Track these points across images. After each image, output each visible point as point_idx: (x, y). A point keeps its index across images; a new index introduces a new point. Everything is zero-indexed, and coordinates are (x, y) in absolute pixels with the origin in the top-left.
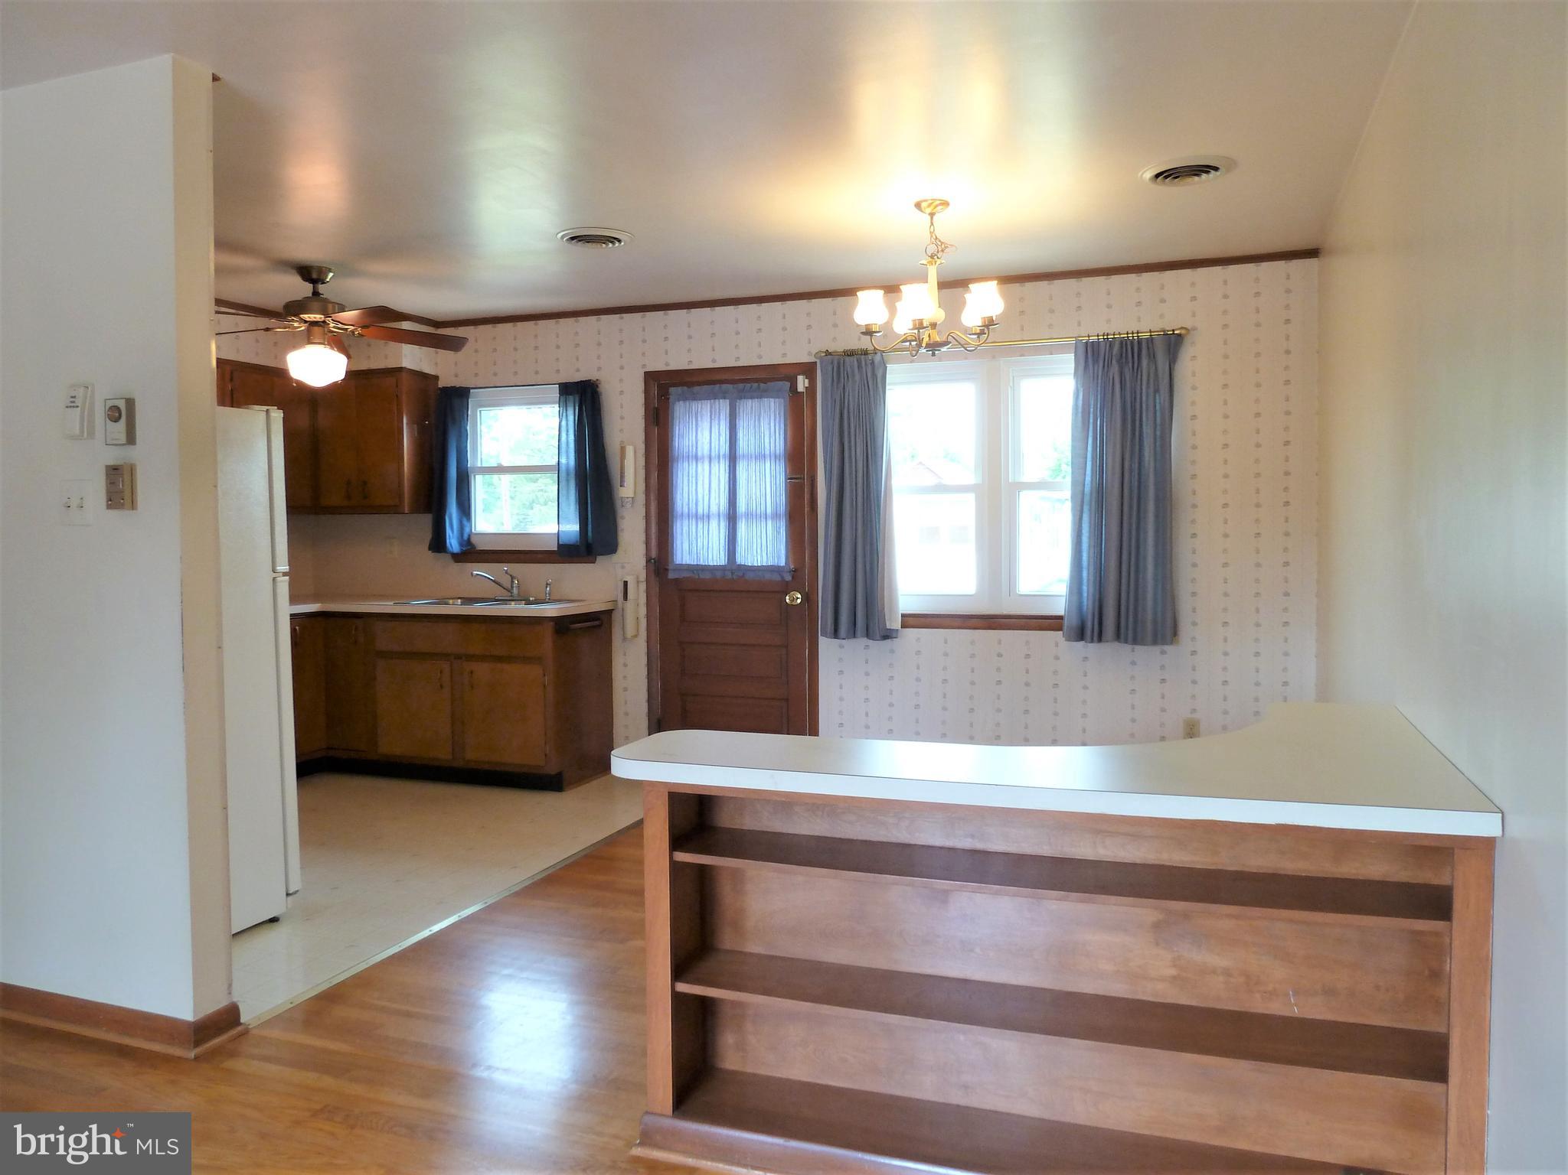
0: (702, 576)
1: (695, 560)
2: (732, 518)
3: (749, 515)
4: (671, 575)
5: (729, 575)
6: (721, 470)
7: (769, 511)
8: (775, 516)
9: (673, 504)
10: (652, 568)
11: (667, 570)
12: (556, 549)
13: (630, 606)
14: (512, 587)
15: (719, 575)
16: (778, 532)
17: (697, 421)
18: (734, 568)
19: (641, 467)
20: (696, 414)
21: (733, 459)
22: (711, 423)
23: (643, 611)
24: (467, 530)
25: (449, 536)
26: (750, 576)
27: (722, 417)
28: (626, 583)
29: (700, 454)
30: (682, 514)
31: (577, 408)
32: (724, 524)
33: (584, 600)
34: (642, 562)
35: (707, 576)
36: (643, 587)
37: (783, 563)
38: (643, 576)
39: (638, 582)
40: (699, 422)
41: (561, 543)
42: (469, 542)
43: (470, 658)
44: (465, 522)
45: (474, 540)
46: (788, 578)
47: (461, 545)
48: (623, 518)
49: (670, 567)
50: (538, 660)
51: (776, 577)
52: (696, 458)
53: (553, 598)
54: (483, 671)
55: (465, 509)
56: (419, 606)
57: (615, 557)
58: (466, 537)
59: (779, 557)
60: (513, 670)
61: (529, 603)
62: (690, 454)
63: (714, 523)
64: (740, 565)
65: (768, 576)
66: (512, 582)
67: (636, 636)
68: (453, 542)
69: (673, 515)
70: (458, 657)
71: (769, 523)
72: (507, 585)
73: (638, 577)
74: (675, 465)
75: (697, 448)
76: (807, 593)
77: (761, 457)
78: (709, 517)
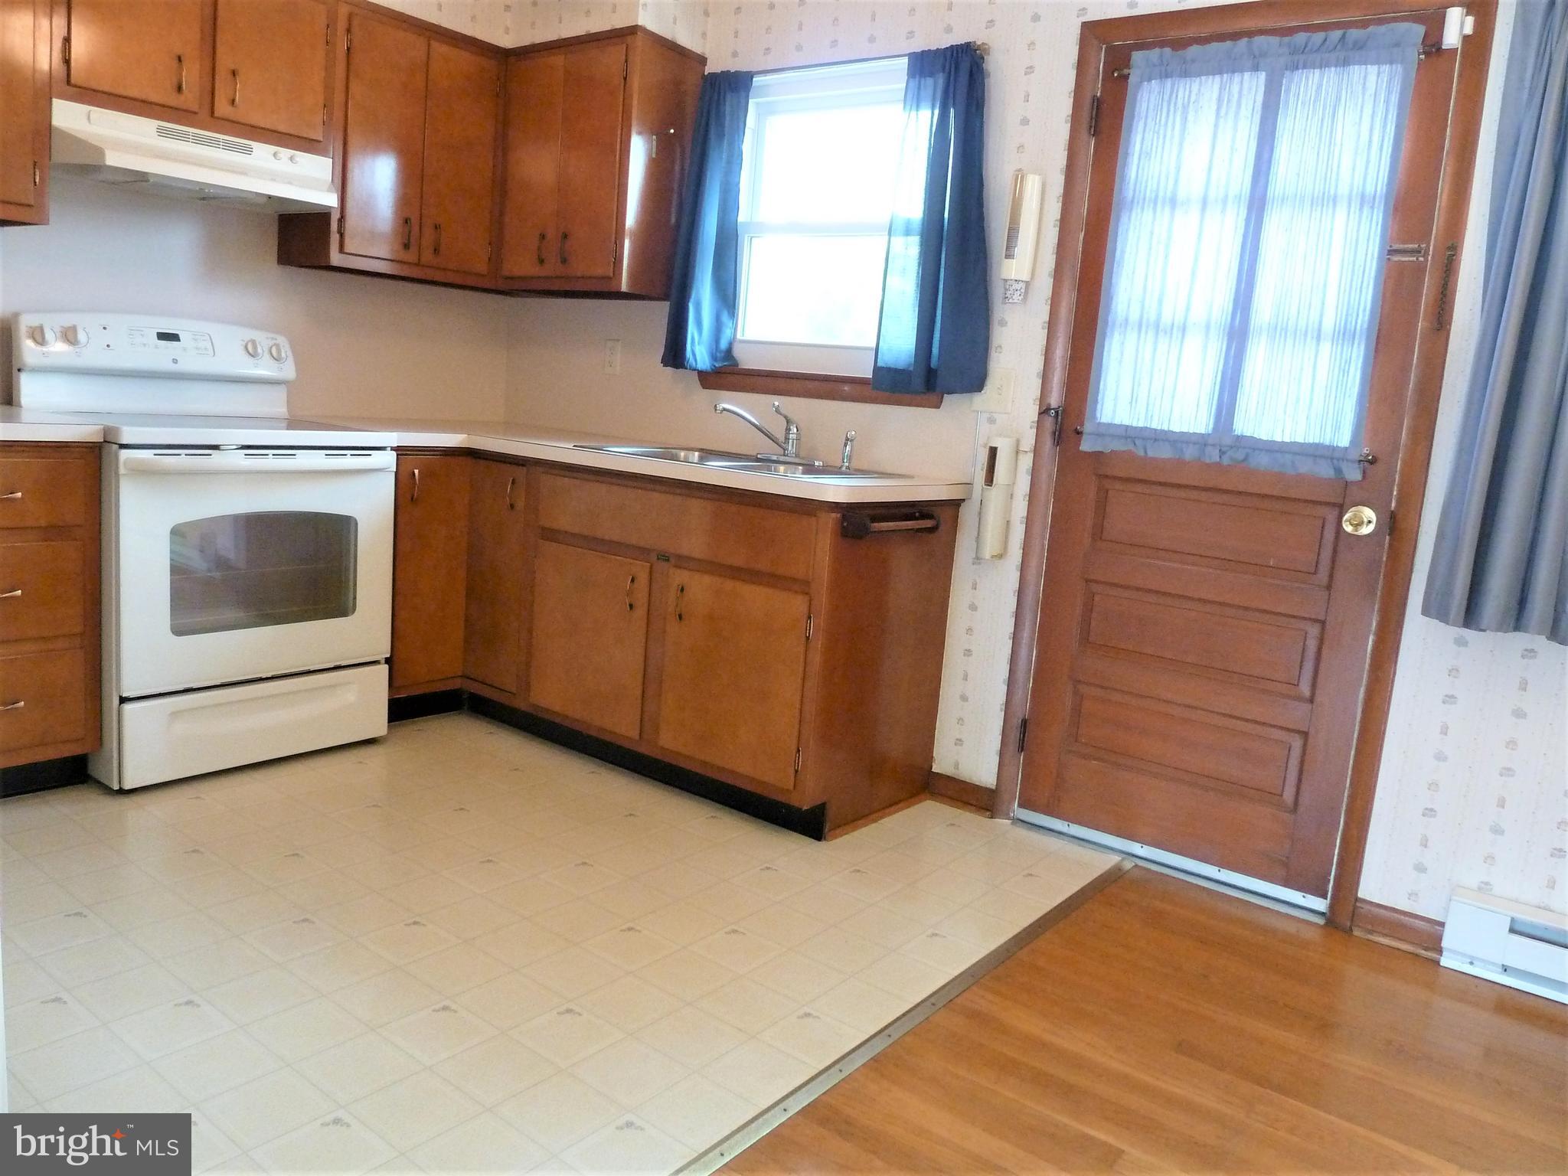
0: (1150, 454)
1: (1142, 417)
2: (1238, 335)
3: (1279, 331)
4: (1086, 446)
5: (1213, 456)
6: (1230, 226)
7: (1328, 326)
8: (1344, 335)
9: (1110, 298)
10: (1049, 423)
11: (1079, 433)
12: (868, 374)
13: (995, 497)
14: (787, 439)
15: (1190, 453)
16: (1345, 372)
17: (1185, 120)
18: (1227, 441)
19: (1052, 224)
20: (1185, 108)
21: (1257, 204)
22: (1216, 126)
23: (1020, 508)
24: (727, 333)
25: (693, 339)
26: (1262, 461)
27: (1245, 111)
28: (993, 452)
29: (1181, 195)
30: (1127, 320)
31: (937, 112)
32: (1216, 348)
33: (911, 477)
34: (1032, 412)
35: (1164, 453)
36: (1026, 462)
37: (1344, 439)
38: (1028, 441)
39: (1017, 452)
40: (1190, 125)
41: (880, 364)
42: (729, 352)
43: (682, 561)
44: (725, 317)
45: (738, 352)
46: (1353, 474)
47: (714, 358)
48: (1003, 323)
49: (1088, 427)
50: (802, 586)
51: (1325, 471)
52: (1173, 202)
53: (855, 464)
54: (700, 587)
55: (727, 297)
56: (621, 457)
57: (979, 400)
58: (724, 345)
59: (1337, 428)
60: (756, 598)
61: (810, 469)
62: (1161, 194)
63: (1194, 341)
64: (1240, 438)
65: (1305, 467)
66: (788, 430)
67: (1000, 556)
68: (699, 350)
69: (1106, 322)
70: (664, 557)
71: (1326, 347)
72: (780, 435)
73: (1018, 442)
74: (1124, 219)
75: (1176, 181)
76: (1392, 512)
77: (1327, 200)
78: (1184, 329)
